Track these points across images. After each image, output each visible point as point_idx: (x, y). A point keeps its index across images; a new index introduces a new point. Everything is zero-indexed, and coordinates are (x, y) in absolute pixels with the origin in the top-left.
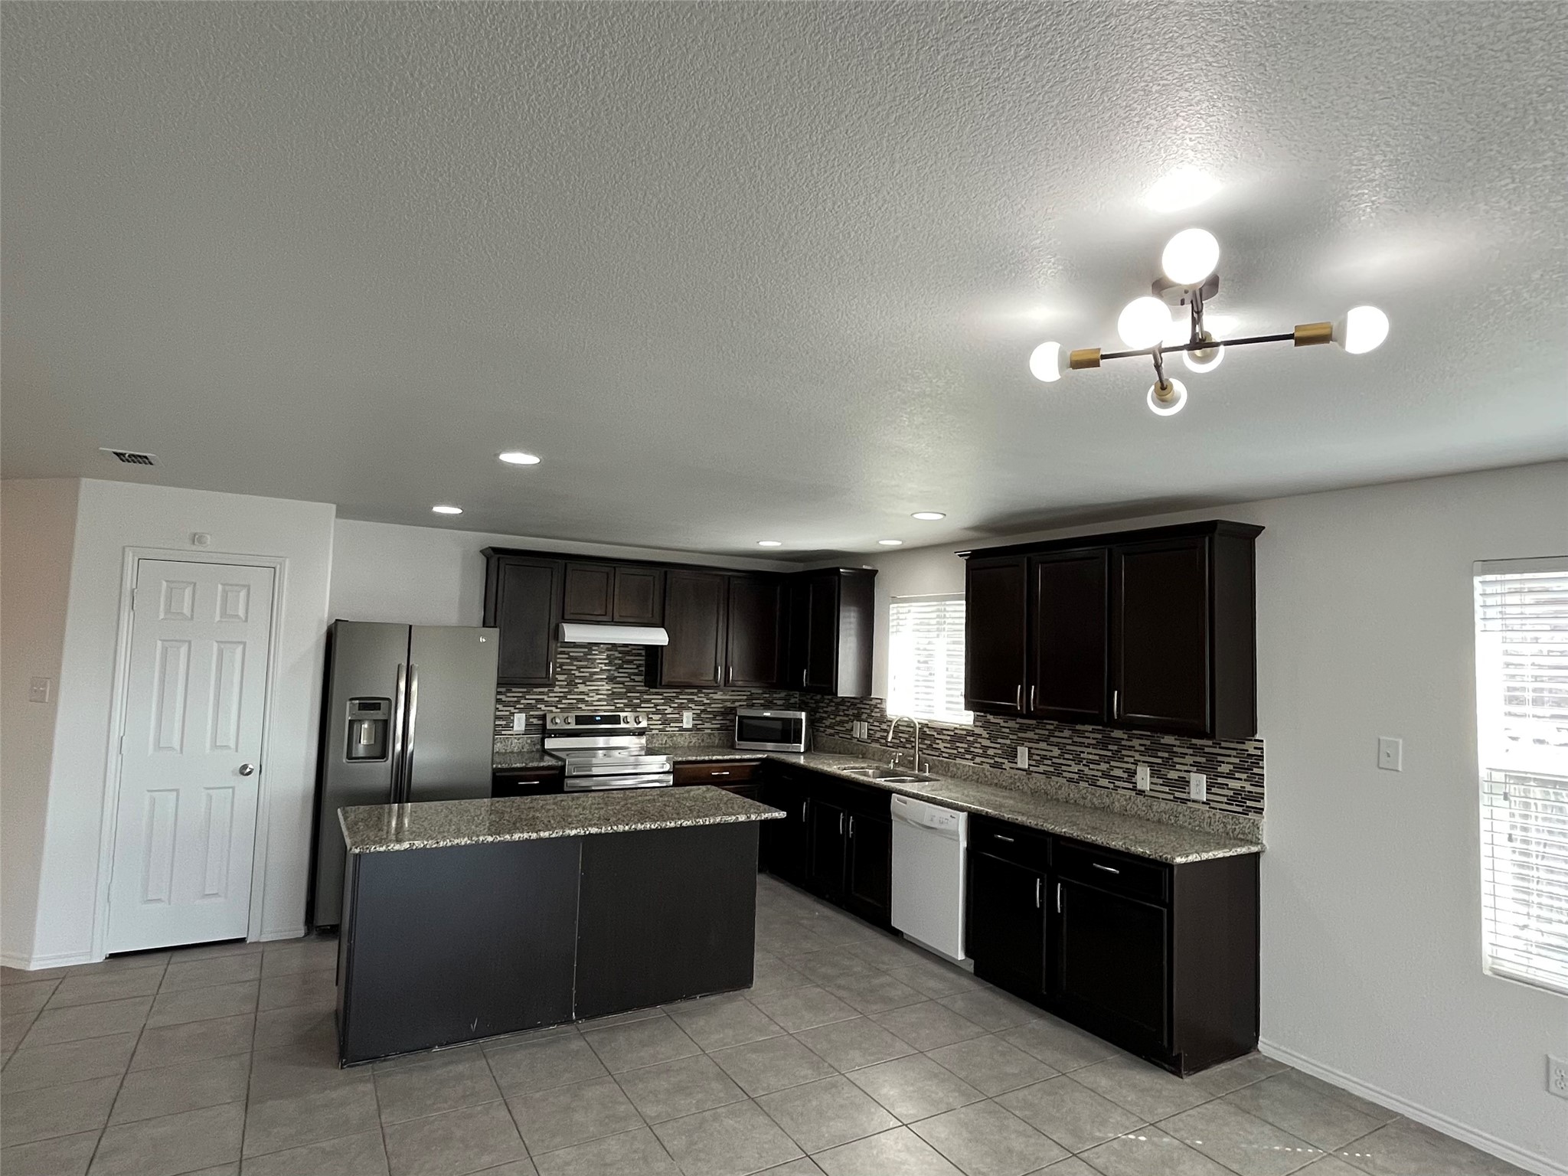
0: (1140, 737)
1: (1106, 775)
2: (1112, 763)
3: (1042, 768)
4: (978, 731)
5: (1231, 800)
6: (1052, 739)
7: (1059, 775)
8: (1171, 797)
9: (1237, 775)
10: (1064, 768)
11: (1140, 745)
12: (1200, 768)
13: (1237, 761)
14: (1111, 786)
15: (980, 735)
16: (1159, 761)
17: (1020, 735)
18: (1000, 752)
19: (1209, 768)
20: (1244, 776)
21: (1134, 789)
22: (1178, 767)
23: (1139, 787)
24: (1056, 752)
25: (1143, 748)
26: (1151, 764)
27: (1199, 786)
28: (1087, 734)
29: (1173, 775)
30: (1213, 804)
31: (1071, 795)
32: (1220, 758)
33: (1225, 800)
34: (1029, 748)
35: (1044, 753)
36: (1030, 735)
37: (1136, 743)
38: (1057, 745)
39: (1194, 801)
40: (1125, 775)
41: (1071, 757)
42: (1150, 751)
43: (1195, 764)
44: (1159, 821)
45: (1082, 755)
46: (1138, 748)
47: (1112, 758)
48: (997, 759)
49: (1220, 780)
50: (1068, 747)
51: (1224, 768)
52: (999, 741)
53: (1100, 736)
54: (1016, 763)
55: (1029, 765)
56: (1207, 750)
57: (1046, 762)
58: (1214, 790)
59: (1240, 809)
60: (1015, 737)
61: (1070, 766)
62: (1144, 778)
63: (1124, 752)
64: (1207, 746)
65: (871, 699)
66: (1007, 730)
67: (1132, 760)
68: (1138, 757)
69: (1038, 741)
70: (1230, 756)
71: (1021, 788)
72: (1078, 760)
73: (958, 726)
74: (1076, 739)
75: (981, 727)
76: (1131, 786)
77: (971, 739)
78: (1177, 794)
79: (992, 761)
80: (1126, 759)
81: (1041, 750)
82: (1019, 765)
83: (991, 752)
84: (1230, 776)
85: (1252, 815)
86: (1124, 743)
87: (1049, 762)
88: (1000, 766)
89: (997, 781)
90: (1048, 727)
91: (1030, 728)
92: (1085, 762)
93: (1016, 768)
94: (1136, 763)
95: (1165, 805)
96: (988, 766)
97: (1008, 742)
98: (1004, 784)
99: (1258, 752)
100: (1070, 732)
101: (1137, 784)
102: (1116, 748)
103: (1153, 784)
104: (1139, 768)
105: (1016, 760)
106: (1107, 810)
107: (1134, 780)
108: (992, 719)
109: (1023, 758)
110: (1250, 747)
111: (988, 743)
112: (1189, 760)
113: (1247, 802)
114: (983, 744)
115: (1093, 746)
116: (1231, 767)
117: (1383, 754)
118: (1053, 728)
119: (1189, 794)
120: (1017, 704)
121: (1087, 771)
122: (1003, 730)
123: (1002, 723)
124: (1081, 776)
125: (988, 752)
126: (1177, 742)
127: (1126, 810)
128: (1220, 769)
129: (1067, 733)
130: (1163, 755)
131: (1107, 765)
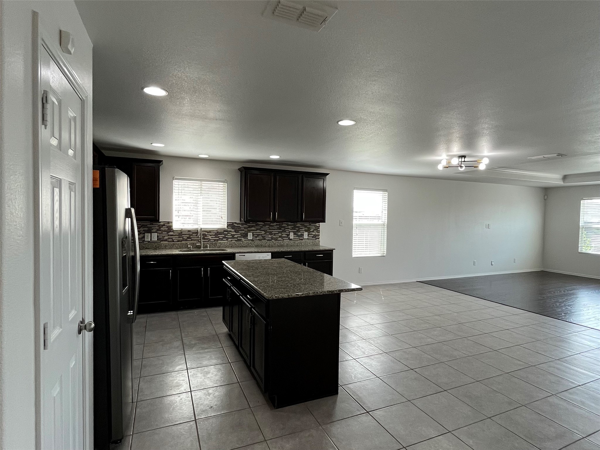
0: (291, 225)
1: (280, 237)
2: (283, 233)
3: (258, 238)
4: (229, 230)
5: (313, 237)
6: (262, 229)
7: (265, 239)
8: (299, 239)
9: (314, 231)
10: (266, 237)
11: (291, 227)
12: (306, 231)
13: (314, 228)
14: (282, 239)
15: (231, 231)
16: (296, 231)
17: (249, 229)
18: (240, 235)
19: (308, 231)
20: (316, 231)
22: (301, 231)
23: (290, 238)
24: (263, 232)
25: (291, 228)
26: (293, 232)
27: (306, 235)
28: (274, 226)
29: (299, 234)
30: (309, 239)
31: (271, 244)
32: (311, 228)
33: (311, 237)
34: (253, 233)
35: (259, 233)
36: (253, 228)
37: (289, 227)
38: (264, 230)
39: (305, 239)
40: (286, 236)
41: (269, 233)
42: (293, 229)
43: (305, 230)
44: (297, 245)
45: (273, 232)
46: (290, 228)
47: (283, 232)
48: (238, 238)
49: (311, 233)
50: (268, 231)
51: (312, 230)
52: (239, 232)
53: (278, 226)
54: (248, 238)
55: (253, 238)
56: (308, 226)
57: (259, 236)
58: (309, 236)
59: (314, 239)
60: (247, 230)
61: (269, 236)
62: (292, 236)
63: (286, 230)
65: (160, 222)
66: (243, 228)
67: (288, 231)
68: (290, 231)
69: (256, 230)
71: (251, 245)
72: (271, 233)
73: (218, 229)
74: (270, 228)
75: (231, 228)
76: (288, 238)
77: (226, 233)
78: (300, 238)
79: (237, 239)
82: (249, 239)
83: (236, 236)
84: (313, 232)
85: (317, 240)
86: (286, 227)
87: (261, 236)
88: (240, 240)
89: (241, 245)
90: (260, 225)
91: (252, 226)
92: (273, 234)
93: (247, 240)
94: (289, 232)
95: (299, 241)
96: (235, 241)
97: (244, 232)
98: (244, 245)
99: (319, 225)
100: (268, 226)
101: (290, 237)
102: (283, 229)
103: (294, 237)
104: (290, 233)
105: (247, 237)
106: (282, 246)
107: (289, 237)
108: (236, 225)
109: (250, 236)
110: (317, 224)
111: (234, 233)
112: (303, 229)
113: (316, 237)
114: (232, 234)
115: (276, 229)
116: (313, 230)
117: (341, 223)
118: (262, 225)
119: (303, 237)
120: (271, 218)
121: (274, 237)
122: (241, 228)
123: (241, 226)
124: (272, 238)
125: (235, 237)
126: (301, 226)
127: (288, 245)
128: (311, 231)
129: (267, 227)
130: (296, 229)
131: (281, 234)
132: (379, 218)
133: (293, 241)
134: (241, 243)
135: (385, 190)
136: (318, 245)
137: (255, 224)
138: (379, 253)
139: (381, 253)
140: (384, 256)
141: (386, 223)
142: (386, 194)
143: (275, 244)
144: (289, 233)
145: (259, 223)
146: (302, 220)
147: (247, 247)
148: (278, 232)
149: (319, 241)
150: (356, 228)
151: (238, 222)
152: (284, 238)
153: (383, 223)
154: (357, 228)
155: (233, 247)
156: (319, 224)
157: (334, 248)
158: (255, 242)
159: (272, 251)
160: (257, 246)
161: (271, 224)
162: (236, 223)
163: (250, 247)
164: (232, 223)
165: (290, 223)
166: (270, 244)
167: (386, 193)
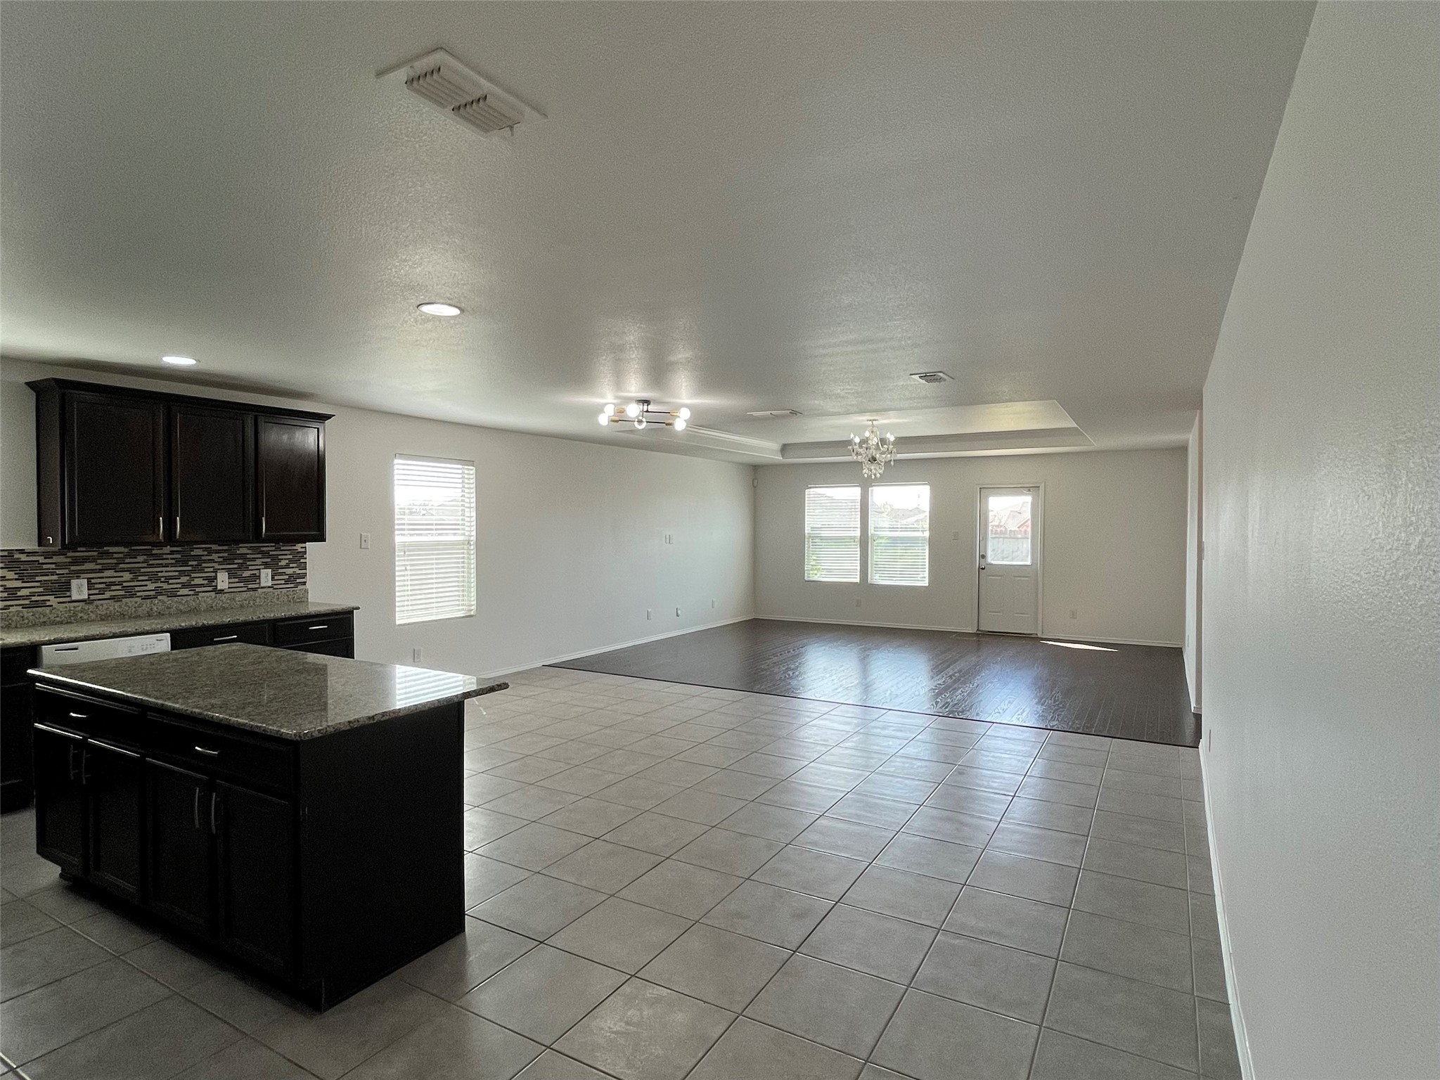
0: (219, 551)
1: (184, 586)
2: (193, 575)
3: (108, 595)
5: (287, 582)
6: (121, 566)
7: (132, 596)
8: (245, 589)
9: (291, 565)
10: (137, 589)
11: (219, 557)
12: (266, 565)
13: (291, 557)
14: (192, 593)
16: (236, 566)
17: (72, 568)
18: (41, 590)
19: (273, 564)
20: (295, 565)
21: (215, 590)
22: (250, 568)
23: (219, 588)
24: (127, 576)
25: (221, 560)
26: (228, 570)
27: (266, 576)
28: (165, 556)
29: (246, 574)
30: (275, 587)
31: (157, 609)
32: (280, 557)
33: (283, 582)
34: (88, 579)
35: (111, 580)
36: (89, 566)
37: (214, 556)
38: (128, 570)
39: (262, 588)
40: (206, 582)
41: (146, 578)
42: (226, 561)
43: (264, 564)
44: (242, 606)
45: (160, 574)
46: (217, 560)
47: (194, 571)
48: (34, 598)
49: (280, 571)
50: (142, 570)
51: (283, 563)
52: (37, 579)
53: (179, 556)
54: (70, 596)
55: (89, 595)
56: (271, 553)
57: (113, 588)
58: (276, 578)
59: (292, 585)
60: (67, 571)
61: (146, 585)
62: (223, 580)
63: (204, 565)
64: (272, 551)
66: (53, 566)
67: (212, 569)
68: (217, 566)
69: (101, 571)
70: (286, 555)
71: (85, 617)
72: (154, 578)
74: (151, 562)
76: (210, 589)
78: (250, 586)
79: (27, 602)
80: (206, 570)
81: (107, 577)
82: (75, 597)
83: (23, 592)
84: (287, 566)
85: (300, 587)
86: (203, 558)
87: (119, 587)
88: (42, 604)
89: (45, 619)
90: (115, 556)
91: (85, 560)
92: (163, 579)
93: (69, 602)
94: (215, 571)
95: (244, 595)
96: (20, 608)
97: (55, 577)
98: (58, 619)
99: (303, 550)
100: (145, 557)
101: (216, 586)
102: (195, 563)
103: (229, 583)
104: (218, 574)
105: (68, 594)
106: (195, 611)
107: (214, 584)
108: (23, 557)
109: (79, 590)
110: (299, 547)
111: (19, 584)
112: (258, 562)
113: (297, 580)
114: (8, 586)
115: (173, 565)
116: (287, 561)
117: (363, 541)
118: (121, 555)
119: (259, 583)
120: (158, 535)
121: (165, 586)
122: (44, 566)
123: (41, 559)
124: (159, 592)
125: (19, 594)
126: (250, 552)
127: (212, 607)
128: (280, 564)
129: (140, 559)
130: (236, 561)
131: (188, 578)
132: (454, 527)
133: (227, 595)
134: (48, 612)
135: (470, 463)
136: (303, 600)
137: (95, 554)
138: (459, 610)
139: (463, 610)
140: (471, 616)
141: (473, 538)
142: (472, 470)
143: (168, 608)
144: (213, 574)
145: (112, 549)
146: (257, 537)
147: (70, 623)
148: (177, 574)
149: (307, 591)
150: (403, 553)
151: (32, 546)
152: (197, 590)
153: (467, 538)
154: (407, 553)
155: (16, 627)
156: (303, 545)
157: (355, 605)
158: (97, 606)
159: (173, 627)
160: (104, 618)
161: (154, 552)
162: (22, 551)
163: (81, 621)
164: (6, 554)
165: (215, 547)
166: (151, 609)
167: (472, 468)
